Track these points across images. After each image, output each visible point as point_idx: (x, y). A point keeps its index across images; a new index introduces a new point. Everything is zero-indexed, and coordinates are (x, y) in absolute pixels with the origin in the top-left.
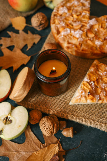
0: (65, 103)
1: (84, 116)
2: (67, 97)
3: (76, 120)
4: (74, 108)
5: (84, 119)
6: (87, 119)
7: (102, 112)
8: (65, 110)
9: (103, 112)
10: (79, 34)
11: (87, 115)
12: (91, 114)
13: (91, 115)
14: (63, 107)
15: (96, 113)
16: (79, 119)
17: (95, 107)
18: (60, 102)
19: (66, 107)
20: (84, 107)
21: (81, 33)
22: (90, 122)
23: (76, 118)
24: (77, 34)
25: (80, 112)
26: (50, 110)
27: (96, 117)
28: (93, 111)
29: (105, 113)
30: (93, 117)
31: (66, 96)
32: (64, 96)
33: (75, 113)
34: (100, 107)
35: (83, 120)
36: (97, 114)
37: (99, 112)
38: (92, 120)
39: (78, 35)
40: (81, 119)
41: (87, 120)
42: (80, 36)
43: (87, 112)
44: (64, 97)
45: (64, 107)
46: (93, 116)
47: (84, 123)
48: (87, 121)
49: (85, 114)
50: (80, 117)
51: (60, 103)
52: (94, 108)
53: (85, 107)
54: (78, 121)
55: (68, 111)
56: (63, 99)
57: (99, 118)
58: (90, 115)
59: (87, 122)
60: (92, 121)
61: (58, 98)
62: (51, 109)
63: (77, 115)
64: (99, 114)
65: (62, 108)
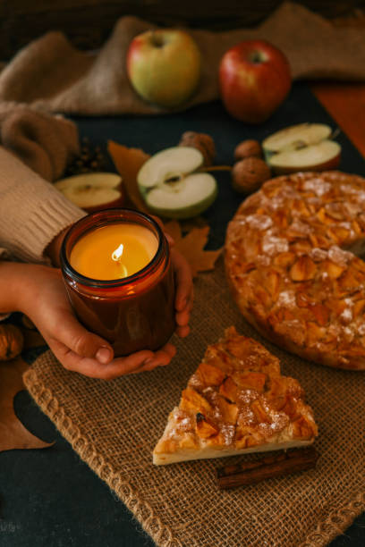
0: (135, 444)
1: (158, 509)
2: (150, 434)
3: (130, 505)
4: (148, 471)
5: (151, 516)
6: (162, 520)
7: (216, 526)
8: (123, 463)
9: (219, 529)
10: (275, 248)
11: (170, 511)
12: (182, 514)
13: (180, 517)
14: (121, 452)
15: (199, 520)
16: (141, 506)
17: (208, 503)
18: (125, 434)
19: (131, 456)
20: (178, 485)
21: (283, 249)
22: (163, 535)
23: (135, 501)
24: (271, 243)
25: (158, 491)
26: (84, 442)
27: (189, 530)
28: (193, 510)
29: (222, 533)
30: (181, 525)
31: (152, 428)
32: (145, 427)
33: (142, 485)
34: (222, 510)
35: (149, 516)
36: (198, 523)
37: (207, 522)
38: (173, 531)
39: (271, 246)
40: (147, 511)
41: (159, 521)
42: (271, 254)
43: (174, 502)
44: (145, 430)
45: (125, 454)
46: (183, 522)
47: (145, 525)
48: (157, 526)
49: (166, 504)
50: (146, 504)
51: (122, 438)
52: (202, 502)
53: (181, 485)
54: (135, 510)
55: (128, 469)
56: (139, 431)
57: (195, 537)
58: (178, 517)
59: (156, 529)
60: (170, 533)
61: (127, 424)
62: (89, 441)
63: (143, 492)
64: (205, 528)
65: (117, 453)
